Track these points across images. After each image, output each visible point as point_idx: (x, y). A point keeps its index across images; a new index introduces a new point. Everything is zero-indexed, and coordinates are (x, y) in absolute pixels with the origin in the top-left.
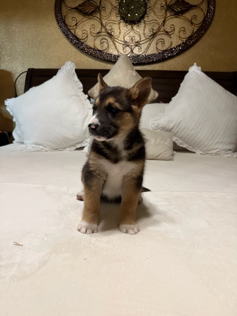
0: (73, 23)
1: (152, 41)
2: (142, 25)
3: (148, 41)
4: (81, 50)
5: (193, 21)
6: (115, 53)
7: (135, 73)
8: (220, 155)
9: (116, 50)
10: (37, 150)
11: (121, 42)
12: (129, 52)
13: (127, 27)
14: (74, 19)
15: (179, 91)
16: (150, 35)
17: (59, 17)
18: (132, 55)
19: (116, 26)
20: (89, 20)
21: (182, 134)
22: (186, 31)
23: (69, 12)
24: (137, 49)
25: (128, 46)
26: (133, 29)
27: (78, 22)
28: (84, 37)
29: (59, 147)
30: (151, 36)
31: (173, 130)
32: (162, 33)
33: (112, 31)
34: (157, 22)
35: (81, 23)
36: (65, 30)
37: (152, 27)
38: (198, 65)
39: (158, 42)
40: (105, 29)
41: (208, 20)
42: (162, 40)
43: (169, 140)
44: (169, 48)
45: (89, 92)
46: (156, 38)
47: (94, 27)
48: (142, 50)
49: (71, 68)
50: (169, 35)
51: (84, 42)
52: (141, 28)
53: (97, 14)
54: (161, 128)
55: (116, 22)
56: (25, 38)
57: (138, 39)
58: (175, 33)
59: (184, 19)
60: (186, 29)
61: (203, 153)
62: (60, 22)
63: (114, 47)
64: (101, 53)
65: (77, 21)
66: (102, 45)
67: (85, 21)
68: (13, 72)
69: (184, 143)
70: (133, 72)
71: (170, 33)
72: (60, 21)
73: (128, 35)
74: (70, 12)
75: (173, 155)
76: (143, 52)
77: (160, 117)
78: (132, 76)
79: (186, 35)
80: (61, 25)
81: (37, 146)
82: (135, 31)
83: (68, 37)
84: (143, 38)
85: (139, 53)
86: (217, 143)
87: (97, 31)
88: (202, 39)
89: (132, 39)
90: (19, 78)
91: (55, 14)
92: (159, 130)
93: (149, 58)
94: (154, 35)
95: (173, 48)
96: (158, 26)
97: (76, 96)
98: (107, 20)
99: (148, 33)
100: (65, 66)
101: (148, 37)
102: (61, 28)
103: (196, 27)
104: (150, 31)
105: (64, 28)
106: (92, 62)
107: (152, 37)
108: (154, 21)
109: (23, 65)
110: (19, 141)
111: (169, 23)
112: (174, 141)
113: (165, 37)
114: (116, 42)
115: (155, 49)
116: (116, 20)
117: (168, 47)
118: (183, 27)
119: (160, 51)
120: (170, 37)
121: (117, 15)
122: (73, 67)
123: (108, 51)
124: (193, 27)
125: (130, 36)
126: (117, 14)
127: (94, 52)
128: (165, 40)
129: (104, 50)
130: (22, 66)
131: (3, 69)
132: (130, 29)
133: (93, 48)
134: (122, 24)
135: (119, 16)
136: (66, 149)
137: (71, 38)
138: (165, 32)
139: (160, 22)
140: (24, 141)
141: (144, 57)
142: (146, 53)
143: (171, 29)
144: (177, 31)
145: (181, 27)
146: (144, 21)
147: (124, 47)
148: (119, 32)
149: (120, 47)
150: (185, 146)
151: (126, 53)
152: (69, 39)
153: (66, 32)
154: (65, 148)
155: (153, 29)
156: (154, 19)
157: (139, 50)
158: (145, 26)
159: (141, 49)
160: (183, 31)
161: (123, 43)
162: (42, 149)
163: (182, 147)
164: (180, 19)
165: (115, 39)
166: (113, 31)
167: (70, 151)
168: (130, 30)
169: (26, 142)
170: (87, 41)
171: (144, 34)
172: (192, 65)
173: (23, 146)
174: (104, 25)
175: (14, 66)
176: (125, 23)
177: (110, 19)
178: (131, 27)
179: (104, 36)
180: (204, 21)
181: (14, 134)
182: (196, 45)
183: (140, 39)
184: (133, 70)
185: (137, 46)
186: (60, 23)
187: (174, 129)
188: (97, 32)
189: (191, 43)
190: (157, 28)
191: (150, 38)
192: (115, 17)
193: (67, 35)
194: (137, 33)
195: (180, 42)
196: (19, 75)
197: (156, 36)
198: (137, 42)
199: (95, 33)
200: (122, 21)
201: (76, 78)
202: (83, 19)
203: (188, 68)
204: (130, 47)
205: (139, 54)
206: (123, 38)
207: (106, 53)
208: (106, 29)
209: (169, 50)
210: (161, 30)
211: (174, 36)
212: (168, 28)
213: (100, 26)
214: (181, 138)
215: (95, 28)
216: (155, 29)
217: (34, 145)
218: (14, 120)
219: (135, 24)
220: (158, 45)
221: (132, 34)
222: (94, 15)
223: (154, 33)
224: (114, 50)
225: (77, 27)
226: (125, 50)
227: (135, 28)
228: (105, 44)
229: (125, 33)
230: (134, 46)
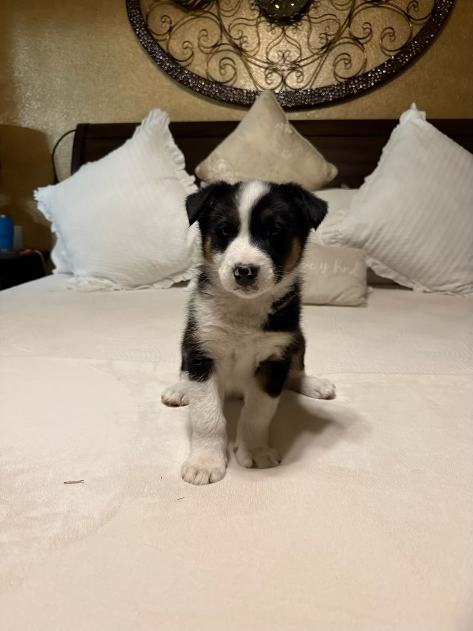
0: (163, 28)
1: (324, 58)
2: (304, 26)
3: (318, 59)
4: (181, 82)
5: (411, 13)
6: (250, 86)
7: (289, 129)
8: (463, 294)
9: (251, 81)
10: (99, 287)
11: (261, 64)
12: (278, 84)
13: (273, 31)
14: (166, 19)
15: (381, 163)
16: (321, 46)
17: (135, 16)
18: (284, 89)
19: (250, 31)
20: (196, 20)
21: (385, 251)
22: (396, 35)
23: (155, 5)
24: (295, 77)
25: (275, 70)
26: (285, 34)
27: (175, 26)
28: (187, 56)
29: (140, 282)
30: (323, 48)
31: (367, 244)
32: (346, 40)
33: (241, 40)
34: (334, 18)
35: (180, 26)
36: (149, 43)
37: (325, 30)
38: (419, 108)
39: (338, 59)
40: (228, 37)
41: (442, 9)
42: (346, 56)
43: (358, 265)
44: (360, 71)
45: (198, 169)
46: (333, 51)
47: (205, 33)
48: (305, 79)
49: (160, 122)
50: (360, 46)
51: (186, 66)
52: (303, 32)
53: (212, 6)
54: (341, 239)
55: (251, 23)
56: (70, 63)
57: (295, 56)
58: (373, 40)
59: (392, 9)
60: (397, 31)
61: (428, 290)
62: (137, 27)
63: (246, 75)
64: (220, 88)
65: (171, 23)
66: (222, 71)
67: (187, 21)
68: (48, 131)
69: (390, 270)
70: (285, 127)
71: (362, 41)
73: (275, 48)
74: (158, 5)
75: (366, 296)
76: (307, 82)
77: (340, 218)
78: (283, 134)
79: (397, 44)
80: (140, 33)
81: (98, 280)
82: (290, 40)
83: (154, 58)
84: (306, 53)
85: (299, 84)
86: (457, 269)
87: (212, 41)
88: (429, 52)
89: (283, 55)
90: (60, 144)
91: (128, 10)
92: (338, 245)
93: (320, 95)
94: (328, 47)
95: (368, 73)
96: (337, 26)
97: (171, 178)
98: (232, 19)
99: (317, 41)
100: (148, 119)
101: (316, 51)
102: (140, 38)
103: (417, 26)
104: (322, 38)
105: (146, 39)
106: (203, 106)
107: (324, 50)
108: (328, 17)
109: (67, 117)
110: (64, 271)
111: (360, 19)
112: (370, 265)
113: (352, 50)
114: (251, 63)
115: (332, 75)
116: (252, 18)
117: (359, 69)
118: (391, 26)
119: (341, 80)
120: (363, 50)
121: (253, 8)
122: (166, 120)
123: (236, 84)
124: (411, 25)
125: (280, 51)
126: (252, 5)
127: (206, 86)
128: (352, 55)
129: (228, 82)
130: (66, 119)
131: (30, 126)
132: (280, 36)
133: (205, 79)
134: (264, 26)
135: (257, 8)
136: (156, 285)
137: (161, 58)
138: (352, 39)
139: (342, 17)
140: (73, 271)
141: (309, 93)
142: (313, 84)
143: (365, 32)
144: (376, 37)
145: (385, 26)
146: (309, 17)
147: (267, 73)
148: (257, 42)
149: (259, 74)
150: (390, 276)
151: (272, 86)
152: (157, 62)
153: (150, 47)
154: (151, 284)
155: (326, 34)
156: (329, 13)
157: (298, 79)
158: (311, 28)
159: (301, 77)
160: (390, 36)
161: (266, 65)
162: (109, 286)
163: (385, 279)
164: (384, 9)
165: (249, 56)
166: (246, 42)
167: (163, 288)
168: (280, 38)
169: (77, 272)
170: (193, 64)
171: (308, 44)
172: (408, 107)
173: (72, 280)
174: (227, 27)
175: (50, 119)
176: (268, 24)
177: (238, 16)
178: (281, 30)
179: (227, 52)
180: (434, 11)
181: (55, 257)
182: (416, 64)
183: (301, 54)
184: (285, 122)
185: (293, 69)
186: (138, 30)
187: (370, 241)
188: (213, 44)
189: (407, 60)
190: (335, 32)
191: (322, 52)
192: (249, 13)
193: (153, 53)
194: (293, 42)
195: (383, 59)
196: (59, 138)
197: (333, 48)
198: (294, 62)
199: (209, 46)
200: (263, 19)
201: (171, 142)
202: (184, 18)
203: (400, 114)
204: (280, 72)
205: (298, 88)
206: (265, 55)
207: (231, 87)
208: (230, 37)
209: (360, 76)
210: (344, 35)
211: (371, 46)
212: (357, 30)
213: (218, 31)
214: (382, 260)
215: (209, 36)
216: (331, 33)
217: (92, 279)
218: (53, 229)
219: (290, 24)
220: (338, 67)
221: (283, 45)
222: (206, 9)
223: (329, 42)
224: (247, 81)
225: (173, 34)
226: (270, 80)
227: (289, 32)
228: (229, 69)
229: (269, 45)
230: (288, 70)
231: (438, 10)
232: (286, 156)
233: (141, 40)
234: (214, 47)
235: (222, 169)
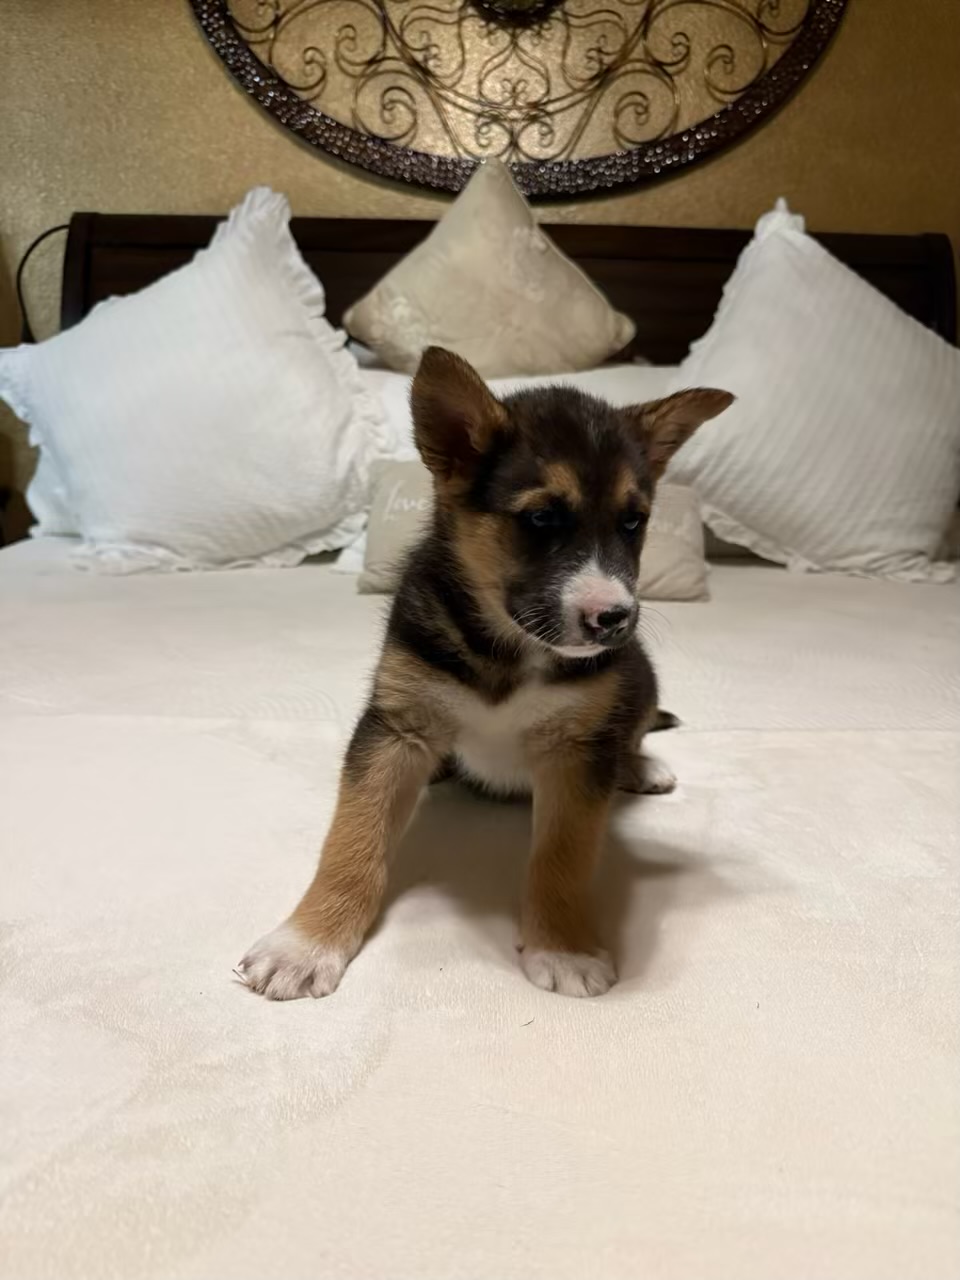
0: (260, 16)
1: (595, 100)
2: (555, 31)
3: (581, 100)
4: (301, 134)
5: (765, 19)
6: (444, 148)
7: (539, 240)
8: (884, 574)
9: (447, 138)
10: (146, 564)
11: (467, 104)
12: (502, 148)
13: (492, 37)
15: (721, 316)
16: (588, 74)
18: (514, 159)
19: (446, 36)
20: (329, 4)
21: (735, 492)
22: (736, 60)
24: (536, 135)
25: (496, 119)
26: (516, 46)
27: (284, 15)
28: (312, 80)
29: (234, 554)
30: (592, 79)
31: (700, 478)
32: (638, 66)
33: (427, 53)
34: (615, 18)
35: (296, 15)
36: (230, 46)
37: (598, 41)
38: (793, 209)
39: (625, 102)
40: (399, 44)
41: (823, 16)
42: (639, 99)
43: (688, 518)
44: (666, 130)
45: (348, 316)
46: (613, 87)
47: (351, 33)
48: (557, 139)
49: (270, 215)
50: (667, 79)
51: (309, 101)
52: (551, 44)
55: (446, 18)
56: (53, 80)
57: (537, 91)
58: (691, 69)
59: (731, 11)
60: (737, 52)
61: (816, 567)
62: (204, 12)
63: (436, 126)
64: (383, 150)
65: (277, 6)
66: (387, 115)
67: (312, 6)
69: (742, 528)
70: (531, 235)
71: (670, 70)
72: (205, 7)
73: (495, 73)
75: (702, 579)
76: (562, 146)
78: (528, 249)
79: (736, 79)
80: (209, 25)
81: (142, 549)
83: (241, 78)
84: (559, 88)
85: (545, 151)
86: (872, 526)
87: (365, 52)
88: (798, 98)
90: (32, 256)
93: (587, 174)
94: (604, 77)
95: (682, 134)
96: (621, 39)
97: (298, 334)
98: (406, 6)
99: (581, 65)
100: (244, 208)
101: (578, 85)
102: (210, 35)
103: (776, 46)
104: (590, 58)
105: (223, 36)
106: (346, 186)
107: (596, 83)
108: (604, 16)
109: (46, 197)
110: (57, 529)
111: (666, 25)
112: (706, 519)
113: (651, 85)
114: (448, 101)
115: (610, 135)
116: (447, 7)
117: (663, 126)
118: (726, 42)
119: (629, 146)
120: (673, 89)
122: (282, 212)
123: (415, 142)
124: (765, 45)
125: (505, 80)
127: (354, 144)
128: (650, 96)
129: (399, 138)
130: (45, 200)
132: (505, 49)
133: (349, 129)
134: (473, 26)
136: (267, 560)
137: (257, 79)
138: (651, 64)
139: (630, 19)
140: (80, 530)
141: (565, 170)
142: (572, 151)
143: (676, 51)
144: (698, 60)
145: (714, 44)
146: (565, 14)
147: (479, 124)
148: (460, 59)
149: (464, 124)
150: (744, 540)
151: (492, 151)
152: (248, 88)
153: (234, 54)
154: (257, 557)
155: (599, 51)
156: (604, 8)
157: (542, 139)
158: (568, 38)
159: (549, 136)
160: (726, 63)
161: (477, 108)
162: (164, 562)
163: (735, 546)
164: (711, 8)
165: (443, 87)
166: (435, 56)
167: (283, 566)
168: (507, 53)
169: (90, 532)
170: (324, 96)
171: (563, 68)
172: (770, 207)
173: (82, 549)
174: (397, 25)
175: (8, 199)
176: (483, 23)
177: (420, 2)
178: (507, 38)
179: (394, 76)
180: (808, 20)
181: (35, 499)
182: (774, 122)
183: (548, 92)
184: (531, 226)
185: (533, 119)
186: (205, 16)
187: (706, 471)
188: (367, 57)
189: (758, 112)
190: (618, 48)
191: (590, 87)
193: (239, 69)
194: (533, 64)
195: (711, 109)
196: (31, 241)
197: (612, 80)
198: (535, 105)
199: (359, 60)
200: (471, 11)
201: (295, 259)
203: (754, 222)
204: (507, 124)
205: (542, 157)
206: (475, 87)
207: (405, 149)
208: (404, 43)
209: (666, 140)
210: (634, 55)
211: (687, 80)
212: (661, 44)
213: (379, 32)
214: (730, 509)
215: (358, 40)
216: (609, 49)
217: (129, 547)
218: (34, 439)
219: (527, 25)
220: (623, 119)
221: (513, 68)
223: (605, 67)
224: (439, 139)
225: (280, 31)
226: (487, 139)
227: (525, 42)
228: (400, 112)
229: (483, 67)
230: (523, 119)
231: (815, 17)
232: (534, 295)
233: (212, 40)
234: (372, 62)
235: (402, 317)
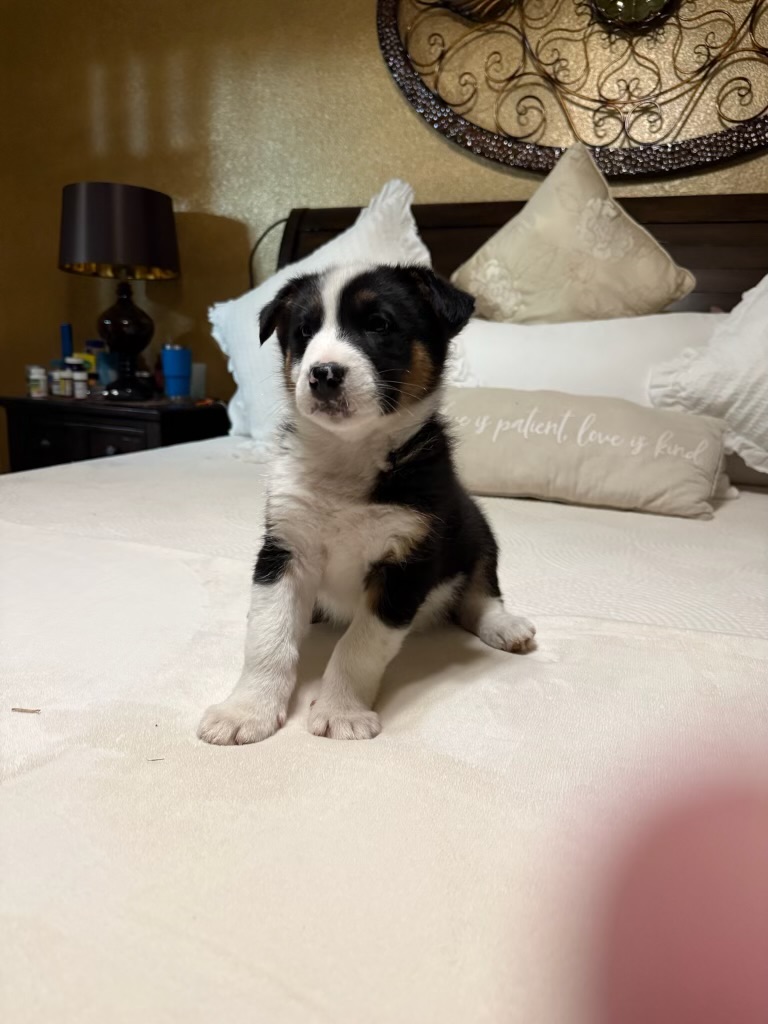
0: (432, 54)
1: (700, 90)
2: (670, 33)
3: (690, 90)
4: (454, 139)
6: (567, 141)
9: (570, 133)
11: (588, 104)
12: (615, 136)
13: (614, 46)
14: (435, 40)
16: (698, 66)
17: (389, 37)
18: (625, 145)
19: (574, 49)
20: (484, 38)
23: (420, 18)
24: (647, 124)
25: (612, 114)
26: (633, 52)
27: (450, 49)
28: (466, 97)
30: (699, 71)
31: (732, 410)
32: (746, 54)
33: (557, 66)
34: (726, 16)
35: (458, 50)
36: (407, 79)
37: (706, 39)
40: (535, 62)
42: (744, 84)
43: (704, 444)
45: (455, 276)
46: (719, 75)
47: (498, 58)
48: (664, 126)
49: (398, 200)
51: (464, 114)
52: (665, 46)
53: (513, 12)
54: (685, 399)
55: (576, 36)
56: (289, 117)
57: (650, 86)
62: (391, 56)
63: (562, 124)
64: (516, 146)
65: (443, 45)
66: (523, 119)
67: (470, 41)
68: (251, 222)
72: (392, 53)
73: (615, 76)
74: (426, 18)
75: (715, 501)
76: (668, 130)
77: (687, 361)
80: (394, 65)
82: (641, 60)
83: (413, 102)
84: (670, 80)
85: (653, 135)
87: (508, 70)
89: (628, 87)
90: (265, 240)
91: (379, 29)
92: (679, 408)
93: (689, 152)
96: (729, 31)
98: (543, 31)
99: (690, 60)
100: (381, 196)
101: (688, 77)
102: (394, 72)
104: (699, 54)
105: (403, 72)
106: (487, 176)
107: (703, 74)
108: (714, 16)
109: (279, 199)
110: (241, 431)
112: (736, 448)
113: (756, 71)
114: (572, 102)
115: (715, 117)
116: (578, 27)
119: (730, 125)
121: (580, 10)
122: (407, 199)
123: (544, 138)
125: (622, 80)
126: (580, 5)
127: (493, 143)
128: (753, 80)
129: (530, 135)
130: (277, 202)
131: (226, 214)
132: (626, 55)
133: (492, 133)
134: (598, 40)
135: (588, 10)
137: (424, 102)
138: (757, 52)
139: (739, 14)
141: (669, 150)
142: (678, 133)
146: (678, 19)
147: (597, 119)
148: (584, 67)
149: (584, 121)
151: (606, 140)
152: (417, 108)
153: (409, 85)
155: (707, 46)
156: (717, 8)
157: (651, 126)
158: (680, 37)
159: (659, 122)
161: (596, 105)
166: (564, 68)
168: (625, 58)
170: (475, 109)
171: (675, 66)
174: (534, 48)
175: (255, 203)
176: (605, 36)
177: (556, 27)
178: (626, 44)
179: (531, 87)
183: (659, 82)
184: (605, 196)
185: (645, 110)
186: (391, 59)
187: (737, 405)
188: (509, 75)
190: (726, 41)
191: (698, 78)
192: (574, 19)
193: (412, 95)
194: (647, 64)
197: (719, 70)
198: (646, 98)
199: (503, 78)
200: (597, 27)
202: (466, 35)
204: (620, 116)
205: (651, 141)
206: (596, 90)
207: (534, 144)
208: (539, 61)
209: (766, 117)
210: (741, 46)
214: (760, 440)
215: (503, 61)
216: (717, 43)
219: (644, 33)
220: (727, 103)
221: (630, 70)
222: (503, 19)
223: (712, 58)
224: (564, 134)
225: (446, 64)
226: (603, 130)
227: (642, 48)
228: (533, 116)
229: (603, 71)
230: (634, 112)
233: (396, 76)
234: (512, 78)
235: (493, 276)
